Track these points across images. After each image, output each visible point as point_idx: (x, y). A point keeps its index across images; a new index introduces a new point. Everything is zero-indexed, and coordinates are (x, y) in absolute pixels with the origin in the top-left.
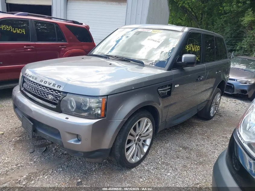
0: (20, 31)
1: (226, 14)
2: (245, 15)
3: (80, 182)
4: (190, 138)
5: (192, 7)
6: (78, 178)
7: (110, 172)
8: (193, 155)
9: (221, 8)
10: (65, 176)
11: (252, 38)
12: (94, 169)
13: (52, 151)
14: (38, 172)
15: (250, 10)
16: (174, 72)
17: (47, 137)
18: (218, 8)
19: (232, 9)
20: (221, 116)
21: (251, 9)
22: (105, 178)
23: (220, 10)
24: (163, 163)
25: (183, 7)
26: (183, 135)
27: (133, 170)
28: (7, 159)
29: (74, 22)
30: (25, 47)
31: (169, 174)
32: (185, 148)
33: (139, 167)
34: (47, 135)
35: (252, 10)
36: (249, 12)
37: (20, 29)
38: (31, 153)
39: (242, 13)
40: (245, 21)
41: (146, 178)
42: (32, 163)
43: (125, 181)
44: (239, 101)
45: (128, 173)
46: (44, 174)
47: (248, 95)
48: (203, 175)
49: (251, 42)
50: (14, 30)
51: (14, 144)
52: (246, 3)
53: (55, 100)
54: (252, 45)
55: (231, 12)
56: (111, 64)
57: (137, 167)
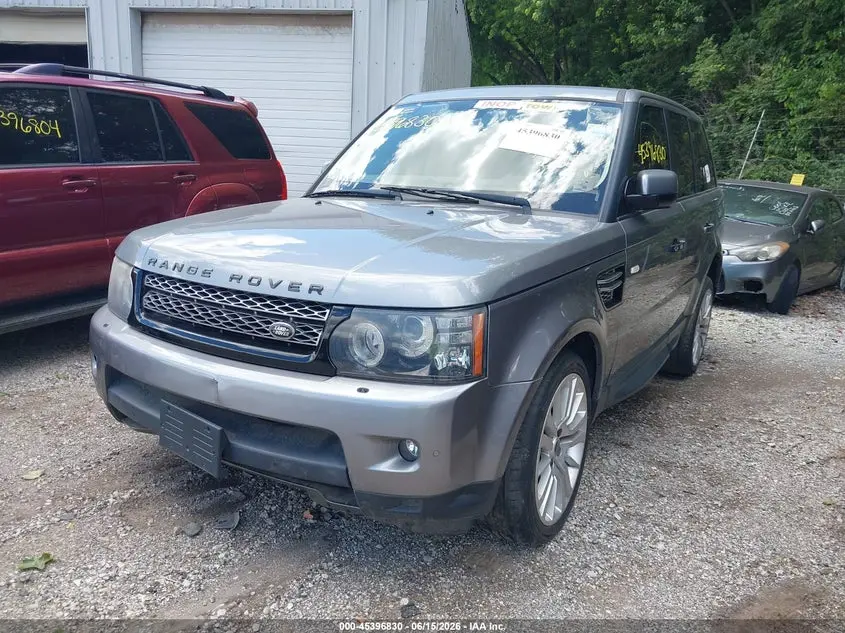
0: (45, 128)
1: (639, 55)
2: (698, 57)
3: (408, 605)
4: (663, 434)
5: (526, 40)
6: (395, 594)
7: (484, 563)
8: (700, 484)
9: (617, 41)
10: (349, 595)
11: (725, 126)
12: (429, 560)
13: (263, 521)
14: (253, 593)
15: (709, 41)
16: (624, 226)
17: (283, 465)
18: (610, 38)
19: (654, 40)
20: (714, 363)
21: (711, 39)
22: (480, 583)
23: (616, 45)
24: (627, 516)
25: (498, 40)
26: (637, 429)
27: (551, 546)
28: (121, 565)
29: (209, 93)
30: (66, 182)
31: (661, 546)
32: (665, 466)
33: (564, 538)
34: (281, 460)
35: (714, 42)
36: (706, 48)
37: (43, 122)
38: (193, 536)
39: (688, 53)
40: (697, 74)
41: (602, 566)
42: (217, 566)
43: (545, 585)
44: (742, 316)
45: (542, 558)
46: (278, 598)
47: (764, 295)
48: (758, 536)
49: (722, 138)
50: (26, 124)
51: (121, 516)
52: (694, 22)
53: (302, 337)
54: (727, 148)
55: (651, 48)
56: (432, 212)
57: (558, 538)
